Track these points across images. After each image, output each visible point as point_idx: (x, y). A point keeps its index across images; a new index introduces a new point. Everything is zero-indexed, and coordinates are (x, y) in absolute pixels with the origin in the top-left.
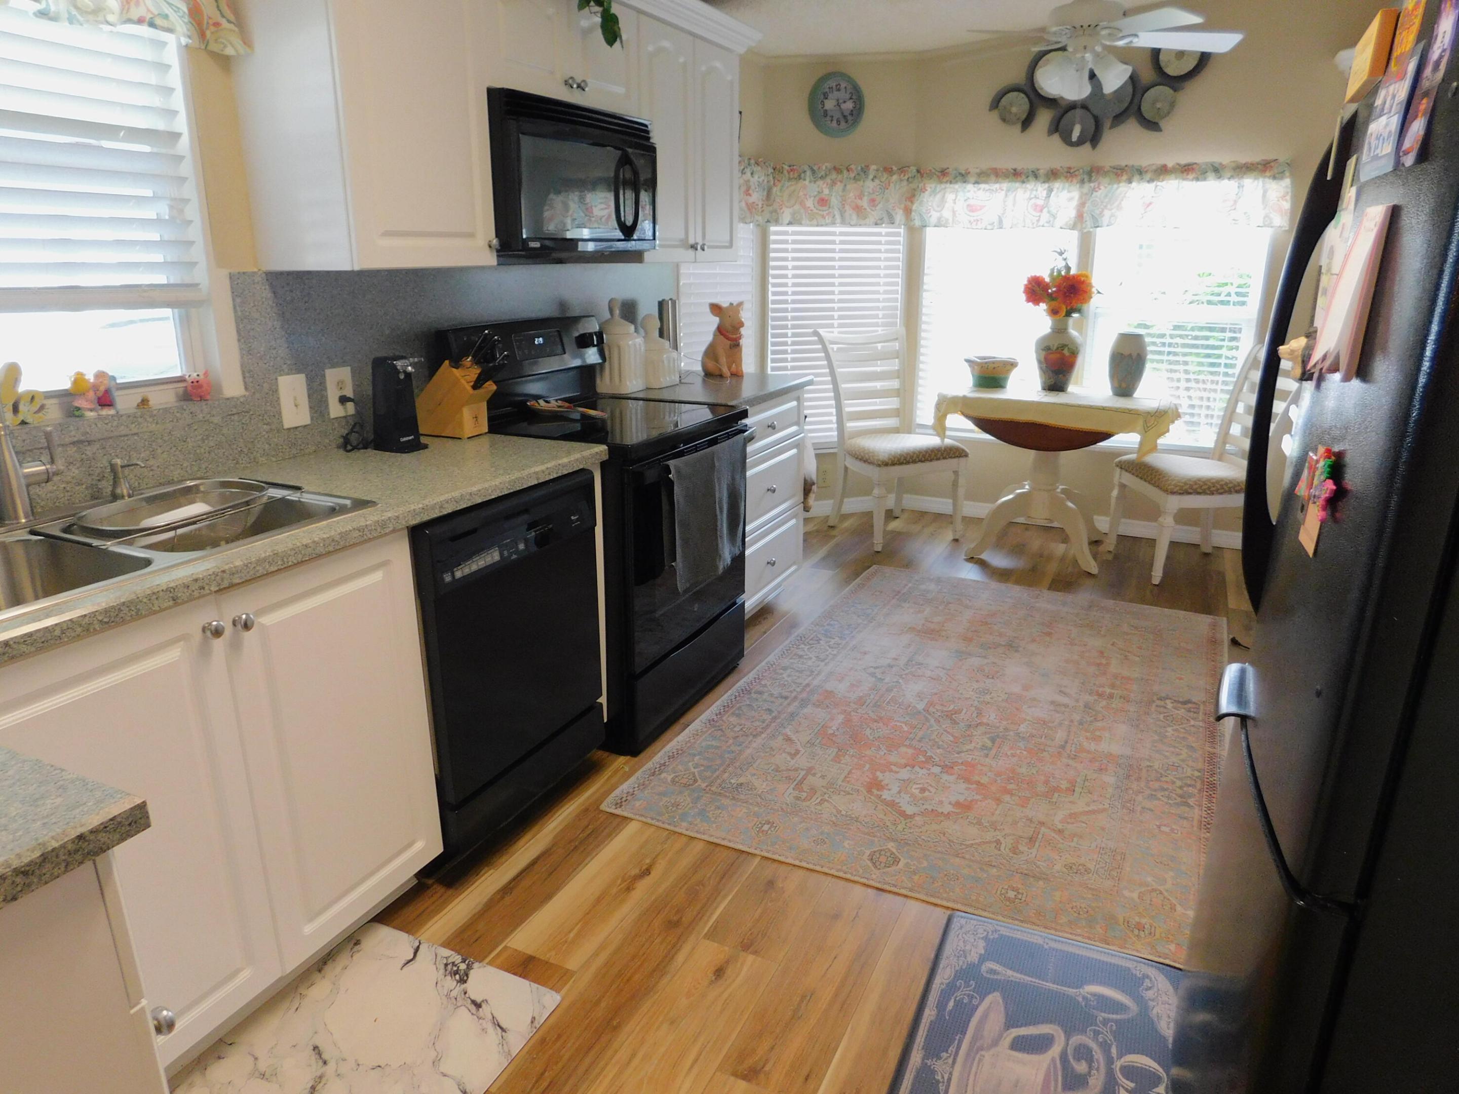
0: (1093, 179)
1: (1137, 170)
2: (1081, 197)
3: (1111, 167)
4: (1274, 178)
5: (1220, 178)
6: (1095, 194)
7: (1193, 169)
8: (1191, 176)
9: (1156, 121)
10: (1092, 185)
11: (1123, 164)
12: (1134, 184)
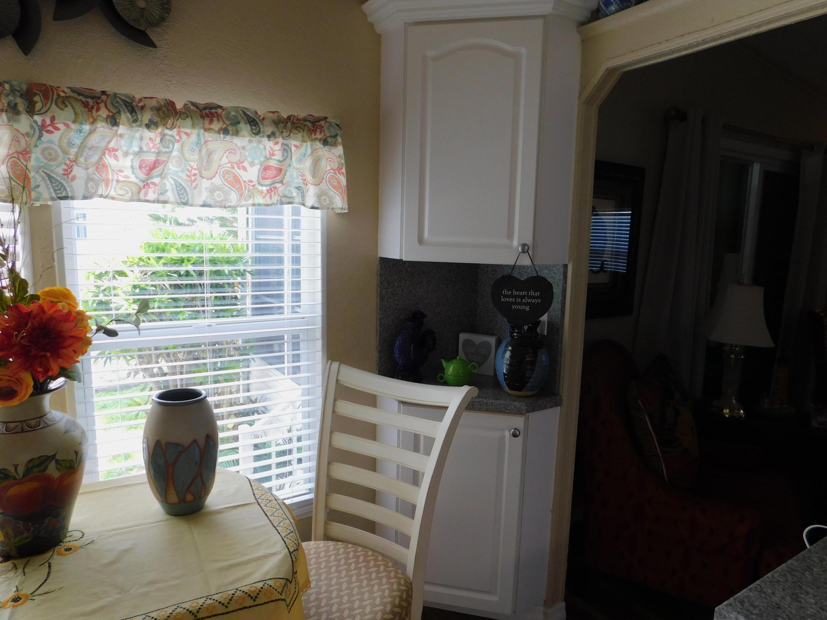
0: (38, 106)
1: (126, 103)
2: (15, 140)
3: (73, 90)
4: (325, 142)
5: (258, 133)
6: (46, 136)
7: (218, 116)
8: (216, 125)
9: (142, 28)
10: (38, 118)
11: (98, 88)
12: (121, 129)
